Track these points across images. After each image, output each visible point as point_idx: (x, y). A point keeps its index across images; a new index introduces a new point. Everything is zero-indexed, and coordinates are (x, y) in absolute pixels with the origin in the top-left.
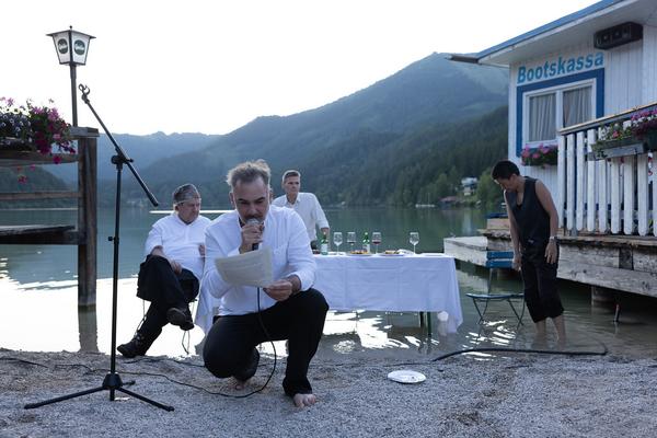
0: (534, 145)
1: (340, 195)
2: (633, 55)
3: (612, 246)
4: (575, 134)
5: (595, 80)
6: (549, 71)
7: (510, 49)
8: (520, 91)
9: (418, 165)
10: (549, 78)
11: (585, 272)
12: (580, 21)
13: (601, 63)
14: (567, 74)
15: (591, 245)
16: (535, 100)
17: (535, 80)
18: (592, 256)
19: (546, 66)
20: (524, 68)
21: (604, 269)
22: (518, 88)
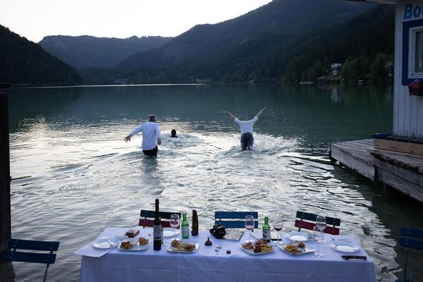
1: (250, 76)
8: (407, 26)
9: (301, 55)
22: (404, 23)
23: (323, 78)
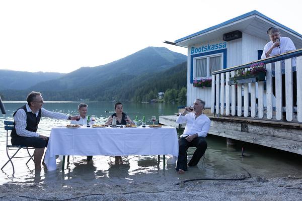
0: (199, 79)
1: (113, 98)
2: (238, 44)
3: (238, 122)
4: (220, 74)
5: (223, 53)
6: (204, 49)
7: (189, 39)
8: (192, 57)
9: (143, 87)
10: (204, 52)
11: (224, 132)
12: (219, 28)
13: (225, 46)
14: (211, 50)
15: (228, 121)
16: (198, 61)
17: (198, 53)
18: (228, 126)
19: (203, 47)
20: (194, 48)
21: (234, 131)
22: (191, 56)
23: (154, 100)
